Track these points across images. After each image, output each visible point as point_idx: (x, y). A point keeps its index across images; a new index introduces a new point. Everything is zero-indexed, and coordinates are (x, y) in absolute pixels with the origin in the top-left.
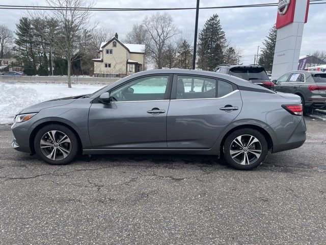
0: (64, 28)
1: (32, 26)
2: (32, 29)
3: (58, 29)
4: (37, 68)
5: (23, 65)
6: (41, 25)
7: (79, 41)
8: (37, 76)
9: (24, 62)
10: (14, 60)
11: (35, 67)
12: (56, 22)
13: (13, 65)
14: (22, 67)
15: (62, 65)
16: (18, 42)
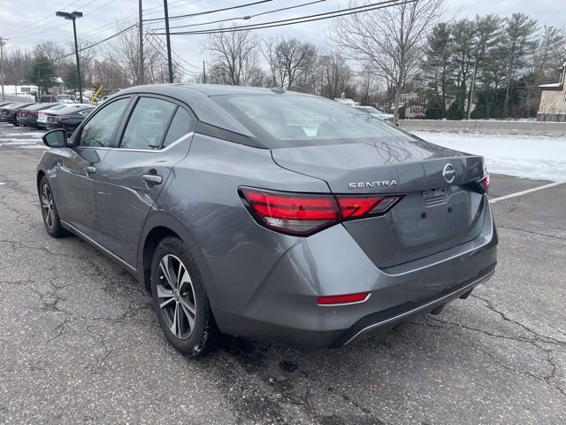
0: (508, 30)
1: (451, 36)
2: (451, 40)
3: (496, 34)
4: (447, 107)
5: (427, 102)
6: (466, 32)
7: (533, 53)
8: (444, 120)
9: (428, 98)
10: (414, 96)
11: (444, 105)
12: (495, 21)
13: (412, 103)
14: (425, 106)
15: (490, 100)
16: (424, 66)
